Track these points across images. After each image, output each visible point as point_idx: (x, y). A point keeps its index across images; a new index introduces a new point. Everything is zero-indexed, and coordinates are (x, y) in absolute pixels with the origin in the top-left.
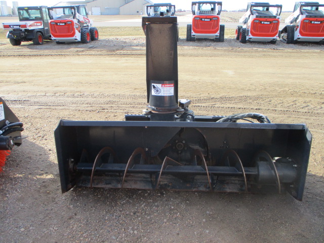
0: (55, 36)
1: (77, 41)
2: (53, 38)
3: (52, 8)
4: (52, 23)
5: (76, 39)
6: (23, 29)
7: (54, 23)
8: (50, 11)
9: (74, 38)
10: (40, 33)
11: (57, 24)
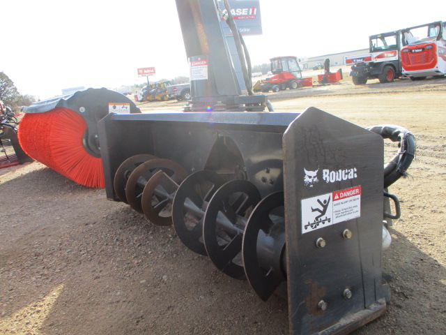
0: (407, 69)
1: (439, 74)
2: (404, 72)
3: (407, 30)
4: (404, 51)
5: (438, 72)
6: (367, 63)
7: (407, 50)
8: (406, 34)
9: (435, 69)
10: (391, 67)
11: (411, 51)
